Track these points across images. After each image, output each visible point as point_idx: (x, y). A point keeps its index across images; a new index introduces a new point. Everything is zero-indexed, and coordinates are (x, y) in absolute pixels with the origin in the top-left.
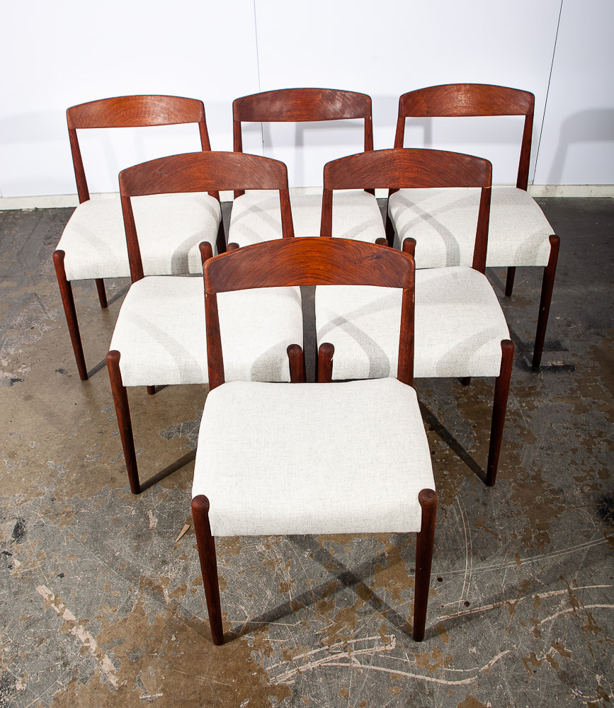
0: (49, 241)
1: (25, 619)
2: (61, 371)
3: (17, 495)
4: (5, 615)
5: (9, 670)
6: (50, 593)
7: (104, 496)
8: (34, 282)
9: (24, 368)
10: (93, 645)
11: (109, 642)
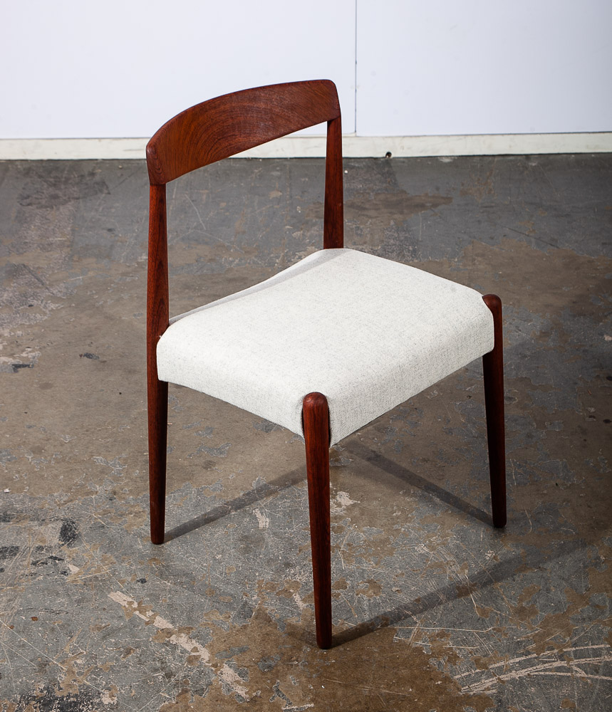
0: (28, 201)
1: (99, 629)
2: (88, 356)
3: (55, 494)
4: (69, 625)
5: (88, 683)
6: (130, 600)
7: (187, 494)
8: (18, 251)
9: (30, 352)
10: (205, 654)
11: (226, 651)
